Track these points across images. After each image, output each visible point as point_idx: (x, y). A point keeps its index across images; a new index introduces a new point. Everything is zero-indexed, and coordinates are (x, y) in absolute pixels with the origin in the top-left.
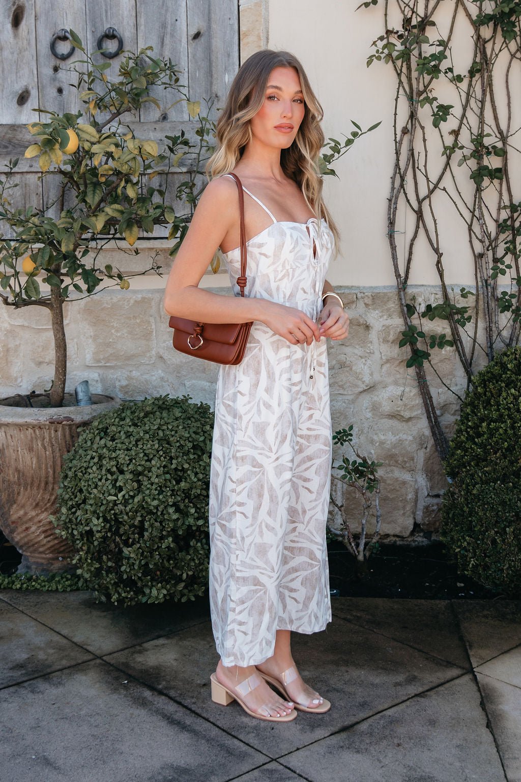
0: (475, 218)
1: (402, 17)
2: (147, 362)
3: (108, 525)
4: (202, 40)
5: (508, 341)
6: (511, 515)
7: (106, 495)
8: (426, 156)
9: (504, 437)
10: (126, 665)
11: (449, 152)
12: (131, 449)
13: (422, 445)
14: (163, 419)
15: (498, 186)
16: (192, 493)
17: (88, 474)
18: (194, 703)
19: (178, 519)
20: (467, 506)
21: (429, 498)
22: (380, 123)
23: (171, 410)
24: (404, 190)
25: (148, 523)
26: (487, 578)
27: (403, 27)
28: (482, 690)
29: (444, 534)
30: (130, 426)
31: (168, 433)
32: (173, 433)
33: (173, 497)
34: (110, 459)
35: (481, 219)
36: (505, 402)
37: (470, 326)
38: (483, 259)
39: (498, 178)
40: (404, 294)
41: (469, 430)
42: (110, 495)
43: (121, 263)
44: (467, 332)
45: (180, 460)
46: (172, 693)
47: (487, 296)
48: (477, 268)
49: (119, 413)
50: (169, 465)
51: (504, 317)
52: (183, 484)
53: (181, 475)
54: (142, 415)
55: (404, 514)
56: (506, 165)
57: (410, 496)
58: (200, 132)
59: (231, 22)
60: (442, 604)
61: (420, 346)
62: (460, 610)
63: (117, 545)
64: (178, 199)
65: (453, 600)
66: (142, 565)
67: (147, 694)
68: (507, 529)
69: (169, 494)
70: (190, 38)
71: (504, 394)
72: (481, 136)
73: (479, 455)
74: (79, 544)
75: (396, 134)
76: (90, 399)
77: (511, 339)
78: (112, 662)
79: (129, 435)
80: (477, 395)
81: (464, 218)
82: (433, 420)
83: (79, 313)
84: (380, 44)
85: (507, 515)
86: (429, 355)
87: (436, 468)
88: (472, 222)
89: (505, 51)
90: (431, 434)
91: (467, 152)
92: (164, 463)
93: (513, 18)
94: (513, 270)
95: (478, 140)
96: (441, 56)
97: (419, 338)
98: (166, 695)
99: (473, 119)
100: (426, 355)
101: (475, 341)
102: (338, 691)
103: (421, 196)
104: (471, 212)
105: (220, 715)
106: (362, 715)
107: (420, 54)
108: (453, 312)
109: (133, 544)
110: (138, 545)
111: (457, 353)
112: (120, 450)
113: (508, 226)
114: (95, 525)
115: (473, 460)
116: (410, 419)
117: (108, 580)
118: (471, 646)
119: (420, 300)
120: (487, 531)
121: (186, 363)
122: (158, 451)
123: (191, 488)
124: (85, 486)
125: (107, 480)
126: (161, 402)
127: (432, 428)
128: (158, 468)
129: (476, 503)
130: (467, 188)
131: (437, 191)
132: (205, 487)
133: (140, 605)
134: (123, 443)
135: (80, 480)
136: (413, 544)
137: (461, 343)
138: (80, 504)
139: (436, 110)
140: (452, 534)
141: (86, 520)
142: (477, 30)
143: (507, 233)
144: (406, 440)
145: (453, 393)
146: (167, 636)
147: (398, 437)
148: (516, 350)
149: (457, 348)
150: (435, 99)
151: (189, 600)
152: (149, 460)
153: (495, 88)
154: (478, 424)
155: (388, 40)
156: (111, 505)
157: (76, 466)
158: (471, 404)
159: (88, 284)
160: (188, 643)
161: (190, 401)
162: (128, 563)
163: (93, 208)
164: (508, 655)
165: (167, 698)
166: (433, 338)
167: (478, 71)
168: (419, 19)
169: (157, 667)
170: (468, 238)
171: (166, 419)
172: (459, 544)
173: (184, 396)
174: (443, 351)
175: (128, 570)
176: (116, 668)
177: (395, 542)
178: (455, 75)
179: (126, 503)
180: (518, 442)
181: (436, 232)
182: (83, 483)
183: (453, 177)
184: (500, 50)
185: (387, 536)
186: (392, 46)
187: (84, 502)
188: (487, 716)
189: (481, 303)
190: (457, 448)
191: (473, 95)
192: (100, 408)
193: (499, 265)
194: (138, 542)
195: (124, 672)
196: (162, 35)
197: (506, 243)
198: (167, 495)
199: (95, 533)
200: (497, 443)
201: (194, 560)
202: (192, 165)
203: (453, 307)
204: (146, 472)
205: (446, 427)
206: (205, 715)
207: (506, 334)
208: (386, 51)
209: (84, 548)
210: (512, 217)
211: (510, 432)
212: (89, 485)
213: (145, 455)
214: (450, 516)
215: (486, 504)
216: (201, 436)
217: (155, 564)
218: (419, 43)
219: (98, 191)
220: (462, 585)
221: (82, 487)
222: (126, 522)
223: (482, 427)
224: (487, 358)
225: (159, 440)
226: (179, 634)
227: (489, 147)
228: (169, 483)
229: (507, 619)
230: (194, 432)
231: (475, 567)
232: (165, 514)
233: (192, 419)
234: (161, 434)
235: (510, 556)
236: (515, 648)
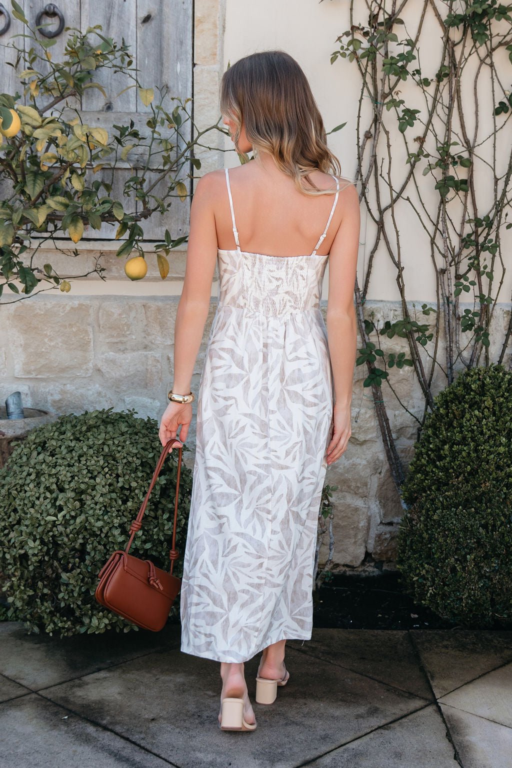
0: (438, 231)
1: (368, 12)
2: (84, 375)
3: (46, 548)
4: (153, 24)
5: (468, 362)
6: (472, 541)
7: (45, 515)
8: (390, 163)
9: (468, 460)
10: (66, 700)
11: (413, 159)
12: (73, 465)
13: (376, 470)
14: (109, 433)
15: (463, 199)
17: (23, 492)
18: (143, 739)
20: (427, 533)
21: (381, 526)
22: (345, 124)
23: (116, 424)
24: (365, 198)
25: (91, 546)
26: (445, 607)
27: (369, 24)
28: (447, 722)
29: (401, 562)
30: (71, 440)
31: (114, 448)
32: (119, 448)
33: (119, 518)
34: (50, 475)
35: (444, 232)
36: (468, 423)
37: (430, 345)
38: (445, 275)
39: (463, 190)
40: (363, 310)
41: (430, 453)
42: (49, 515)
43: (62, 266)
44: (426, 352)
45: (127, 477)
46: (118, 729)
47: (449, 314)
48: (439, 284)
49: (58, 426)
50: (115, 483)
51: (464, 337)
52: (129, 504)
53: (128, 494)
54: (84, 428)
55: (355, 542)
56: (471, 176)
57: (362, 524)
58: (152, 124)
59: (185, 6)
60: (400, 634)
61: (377, 365)
62: (419, 640)
63: (55, 571)
64: (126, 195)
65: (410, 631)
66: (83, 593)
67: (91, 729)
68: (468, 556)
69: (114, 515)
70: (139, 22)
71: (468, 416)
72: (447, 145)
73: (440, 479)
74: (11, 569)
75: (358, 138)
76: (22, 412)
77: (472, 360)
78: (49, 696)
79: (71, 450)
80: (439, 417)
81: (427, 231)
82: (389, 444)
83: (9, 319)
84: (346, 40)
85: (469, 541)
86: (387, 374)
87: (390, 494)
88: (435, 236)
89: (475, 56)
90: (386, 459)
91: (433, 161)
92: (110, 481)
93: (484, 21)
94: (477, 287)
95: (444, 149)
96: (408, 57)
97: (377, 357)
98: (111, 731)
99: (439, 126)
100: (385, 375)
101: (434, 361)
102: (297, 724)
103: (383, 206)
104: (434, 224)
105: (172, 750)
106: (324, 749)
107: (386, 54)
108: (413, 330)
109: (73, 569)
110: (79, 570)
111: (415, 373)
112: (61, 466)
113: (471, 241)
114: (31, 548)
115: (433, 484)
116: (365, 442)
117: (43, 608)
118: (432, 677)
119: (379, 316)
120: (447, 559)
121: (126, 377)
122: (103, 468)
124: (20, 505)
125: (46, 498)
126: (105, 416)
127: (388, 452)
128: (103, 487)
129: (437, 529)
130: (431, 198)
131: (400, 200)
132: (153, 507)
133: (77, 635)
134: (64, 458)
135: (15, 498)
136: (364, 574)
137: (420, 363)
138: (14, 525)
139: (401, 115)
140: (410, 561)
141: (21, 543)
142: (446, 31)
143: (471, 248)
144: (360, 464)
145: (412, 415)
146: (108, 669)
147: (351, 461)
148: (478, 370)
149: (416, 368)
150: (402, 102)
151: (132, 630)
152: (94, 478)
153: (463, 94)
154: (440, 446)
155: (353, 36)
156: (50, 526)
157: (10, 484)
158: (433, 426)
159: (26, 283)
160: (132, 676)
161: (135, 416)
162: (66, 590)
163: (33, 199)
164: (471, 686)
165: (113, 734)
166: (392, 356)
167: (447, 75)
168: (387, 16)
169: (100, 702)
170: (430, 253)
171: (111, 433)
172: (418, 571)
173: (130, 411)
174: (401, 371)
175: (66, 598)
176: (54, 703)
177: (345, 572)
178: (422, 78)
179: (66, 524)
180: (481, 465)
181: (398, 244)
182: (18, 502)
183: (417, 187)
184: (470, 55)
185: (337, 565)
186: (358, 43)
187: (19, 522)
188: (454, 748)
189: (442, 321)
190: (417, 471)
191: (440, 101)
192: (34, 422)
193: (462, 280)
194: (78, 567)
195: (63, 707)
196: (108, 15)
197: (470, 259)
198: (112, 516)
199: (30, 557)
200: (459, 466)
202: (138, 161)
203: (414, 324)
204: (90, 490)
205: (402, 452)
206: (155, 751)
207: (466, 354)
208: (351, 48)
209: (16, 574)
210: (476, 232)
211: (473, 455)
212: (25, 504)
213: (89, 471)
214: (408, 543)
215: (446, 531)
216: (150, 453)
218: (385, 42)
219: (39, 182)
220: (416, 616)
221: (17, 507)
222: (65, 544)
223: (444, 450)
224: (446, 379)
225: (105, 456)
226: (121, 667)
227: (456, 157)
228: (114, 503)
229: (468, 649)
230: (142, 448)
231: (433, 596)
232: (109, 537)
233: (139, 434)
234: (106, 449)
235: (470, 585)
236: (478, 678)
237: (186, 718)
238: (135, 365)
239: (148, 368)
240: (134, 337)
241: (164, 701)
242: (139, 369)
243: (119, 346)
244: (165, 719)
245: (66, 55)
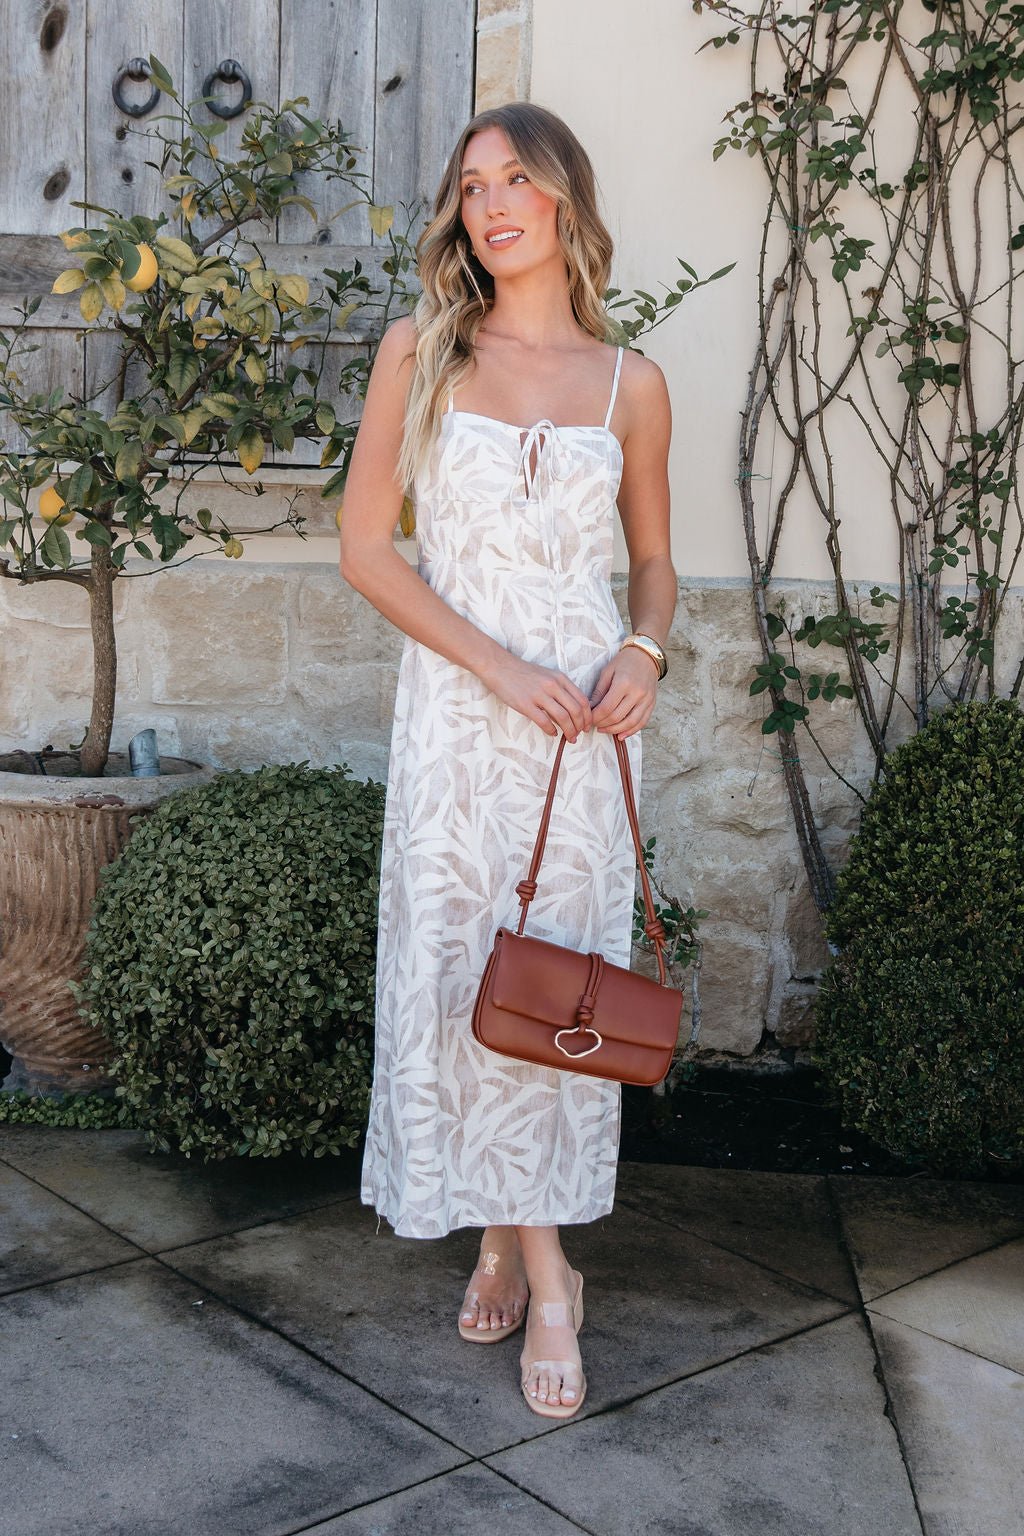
0: (904, 456)
1: (783, 69)
2: (271, 702)
3: (181, 1003)
4: (403, 93)
5: (956, 692)
6: (948, 1018)
7: (179, 945)
8: (817, 334)
9: (941, 871)
10: (203, 1271)
11: (861, 329)
12: (232, 861)
13: (785, 882)
14: (296, 806)
15: (950, 399)
16: (345, 949)
17: (146, 904)
18: (329, 1348)
19: (315, 998)
20: (866, 1001)
21: (793, 984)
22: (733, 266)
23: (310, 790)
24: (773, 396)
25: (257, 1002)
26: (898, 1136)
27: (785, 89)
28: (878, 1344)
29: (820, 1050)
30: (231, 817)
31: (303, 833)
32: (313, 833)
33: (308, 956)
34: (191, 877)
35: (914, 459)
36: (945, 804)
37: (885, 661)
38: (916, 535)
39: (950, 383)
40: (764, 595)
41: (875, 855)
42: (186, 945)
43: (228, 509)
44: (879, 672)
45: (323, 884)
46: (288, 1327)
47: (921, 605)
48: (904, 551)
49: (212, 792)
50: (303, 894)
51: (950, 648)
52: (327, 931)
53: (325, 914)
54: (255, 796)
55: (745, 1012)
56: (966, 359)
57: (758, 978)
58: (391, 266)
59: (460, 61)
60: (810, 1181)
61: (789, 694)
62: (843, 1195)
63: (195, 1043)
64: (343, 390)
65: (830, 1176)
66: (242, 1084)
67: (240, 1326)
68: (939, 1045)
69: (299, 949)
70: (380, 89)
71: (945, 790)
72: (922, 303)
73: (891, 903)
74: (123, 1038)
75: (761, 291)
76: (157, 764)
77: (962, 690)
78: (175, 1265)
79: (228, 835)
80: (893, 791)
81: (883, 455)
82: (808, 837)
83: (144, 602)
84: (741, 118)
85: (941, 1018)
86: (805, 712)
87: (810, 928)
88: (898, 465)
89: (975, 144)
90: (803, 863)
91: (896, 331)
92: (293, 890)
93: (993, 82)
94: (972, 558)
95: (917, 310)
96: (854, 147)
97: (788, 680)
98: (276, 1331)
99: (908, 270)
100: (801, 712)
101: (893, 689)
102: (604, 1336)
103: (805, 411)
104: (897, 444)
105: (378, 1371)
106: (648, 1383)
107: (815, 142)
108: (855, 634)
109: (226, 1042)
110: (236, 1045)
111: (858, 710)
112: (209, 861)
113: (965, 475)
114: (155, 1003)
115: (880, 912)
116: (764, 832)
117: (175, 1109)
118: (861, 1263)
119: (793, 606)
120: (901, 1049)
121: (343, 707)
122: (282, 867)
123: (343, 940)
124: (139, 927)
125: (182, 917)
126: (292, 776)
127: (805, 851)
128: (281, 899)
129: (883, 995)
130: (893, 398)
131: (836, 402)
132: (368, 938)
133: (233, 1158)
134: (216, 848)
135: (131, 915)
136: (760, 1070)
137: (867, 692)
138: (129, 961)
139: (839, 248)
140: (835, 1050)
141: (139, 993)
142: (924, 101)
143: (963, 488)
144: (756, 871)
145: (849, 786)
146: (283, 1221)
147: (739, 865)
148: (970, 708)
149: (860, 701)
150: (840, 227)
151: (328, 1154)
152: (265, 883)
153: (953, 213)
154: (893, 844)
155: (756, 111)
156: (188, 965)
157: (122, 889)
158: (882, 807)
159: (163, 543)
160: (323, 1236)
161: (348, 776)
162: (215, 1078)
163: (179, 397)
164: (930, 1282)
165: (277, 1336)
166: (815, 679)
167: (923, 178)
168: (816, 75)
169: (261, 1278)
170: (889, 496)
171: (300, 807)
172: (847, 1069)
173: (338, 767)
174: (833, 707)
175: (214, 1092)
176: (182, 1275)
177: (726, 1064)
178: (879, 184)
179: (216, 962)
180: (966, 881)
181: (830, 479)
182: (136, 922)
183: (867, 378)
184: (966, 142)
185: (712, 1052)
186: (763, 122)
187: (136, 957)
188: (887, 1394)
189: (908, 618)
190: (851, 888)
191: (912, 224)
192: (175, 783)
193: (946, 546)
194: (237, 1039)
195: (196, 1284)
196: (327, 79)
197: (960, 507)
198: (295, 952)
199: (154, 1017)
200: (927, 881)
201: (341, 1078)
202: (372, 330)
203: (856, 623)
204: (258, 906)
205: (832, 851)
206: (348, 1371)
207: (952, 678)
208: (751, 132)
209: (131, 1046)
210: (974, 458)
211: (953, 862)
212: (147, 926)
213: (258, 872)
214: (833, 1016)
215: (900, 997)
216: (366, 842)
217: (267, 1083)
218: (813, 120)
219: (190, 367)
220: (849, 1150)
221: (134, 929)
222: (214, 999)
223: (899, 851)
224: (914, 721)
225: (286, 846)
226: (306, 1218)
227: (938, 323)
228: (300, 929)
229: (933, 1214)
230: (353, 834)
231: (876, 1115)
232: (289, 987)
233: (350, 809)
234: (289, 834)
235: (942, 1097)
236: (944, 1268)
237: (408, 1315)
238: (360, 686)
239: (382, 691)
240: (358, 637)
241: (374, 1282)
242: (366, 694)
243: (334, 653)
244: (371, 1314)
245: (242, 148)
